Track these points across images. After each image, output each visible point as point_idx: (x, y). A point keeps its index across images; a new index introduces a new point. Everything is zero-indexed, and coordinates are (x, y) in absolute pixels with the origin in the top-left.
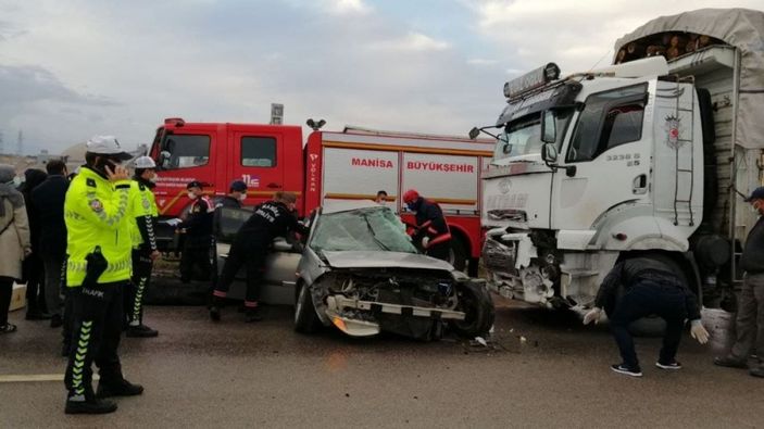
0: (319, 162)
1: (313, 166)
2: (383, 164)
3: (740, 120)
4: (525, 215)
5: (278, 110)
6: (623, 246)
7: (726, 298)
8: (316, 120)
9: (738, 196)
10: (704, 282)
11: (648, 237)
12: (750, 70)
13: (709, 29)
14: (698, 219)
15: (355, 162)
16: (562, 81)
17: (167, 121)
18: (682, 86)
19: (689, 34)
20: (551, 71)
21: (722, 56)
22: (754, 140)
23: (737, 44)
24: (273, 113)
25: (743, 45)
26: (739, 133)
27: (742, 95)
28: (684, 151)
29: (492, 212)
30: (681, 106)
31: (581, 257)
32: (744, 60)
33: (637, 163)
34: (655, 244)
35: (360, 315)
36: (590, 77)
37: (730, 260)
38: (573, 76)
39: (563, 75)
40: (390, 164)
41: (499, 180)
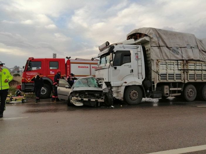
0: (70, 67)
1: (68, 68)
2: (86, 67)
3: (151, 53)
4: (103, 79)
5: (55, 55)
6: (126, 85)
7: (151, 95)
8: (68, 57)
9: (152, 71)
10: (146, 92)
11: (132, 82)
12: (153, 41)
13: (145, 32)
14: (144, 77)
15: (79, 67)
16: (110, 46)
17: (29, 58)
18: (138, 46)
19: (141, 33)
20: (107, 43)
21: (147, 39)
22: (155, 58)
23: (150, 36)
24: (54, 56)
25: (151, 36)
26: (152, 56)
27: (152, 47)
28: (139, 61)
29: (97, 79)
30: (138, 51)
31: (117, 88)
32: (152, 39)
33: (131, 67)
34: (134, 84)
35: (78, 101)
36: (116, 44)
37: (152, 86)
38: (112, 44)
39: (110, 44)
40: (88, 67)
41: (98, 71)
